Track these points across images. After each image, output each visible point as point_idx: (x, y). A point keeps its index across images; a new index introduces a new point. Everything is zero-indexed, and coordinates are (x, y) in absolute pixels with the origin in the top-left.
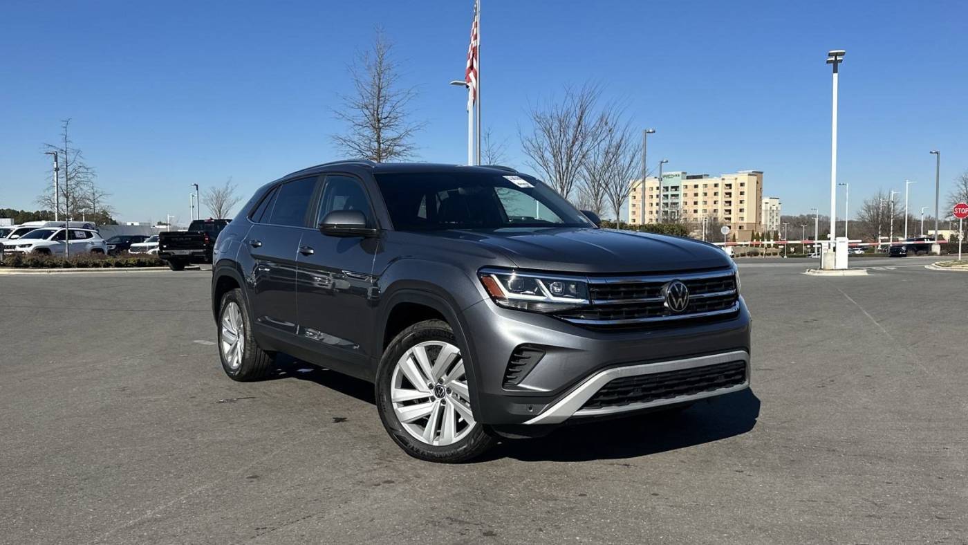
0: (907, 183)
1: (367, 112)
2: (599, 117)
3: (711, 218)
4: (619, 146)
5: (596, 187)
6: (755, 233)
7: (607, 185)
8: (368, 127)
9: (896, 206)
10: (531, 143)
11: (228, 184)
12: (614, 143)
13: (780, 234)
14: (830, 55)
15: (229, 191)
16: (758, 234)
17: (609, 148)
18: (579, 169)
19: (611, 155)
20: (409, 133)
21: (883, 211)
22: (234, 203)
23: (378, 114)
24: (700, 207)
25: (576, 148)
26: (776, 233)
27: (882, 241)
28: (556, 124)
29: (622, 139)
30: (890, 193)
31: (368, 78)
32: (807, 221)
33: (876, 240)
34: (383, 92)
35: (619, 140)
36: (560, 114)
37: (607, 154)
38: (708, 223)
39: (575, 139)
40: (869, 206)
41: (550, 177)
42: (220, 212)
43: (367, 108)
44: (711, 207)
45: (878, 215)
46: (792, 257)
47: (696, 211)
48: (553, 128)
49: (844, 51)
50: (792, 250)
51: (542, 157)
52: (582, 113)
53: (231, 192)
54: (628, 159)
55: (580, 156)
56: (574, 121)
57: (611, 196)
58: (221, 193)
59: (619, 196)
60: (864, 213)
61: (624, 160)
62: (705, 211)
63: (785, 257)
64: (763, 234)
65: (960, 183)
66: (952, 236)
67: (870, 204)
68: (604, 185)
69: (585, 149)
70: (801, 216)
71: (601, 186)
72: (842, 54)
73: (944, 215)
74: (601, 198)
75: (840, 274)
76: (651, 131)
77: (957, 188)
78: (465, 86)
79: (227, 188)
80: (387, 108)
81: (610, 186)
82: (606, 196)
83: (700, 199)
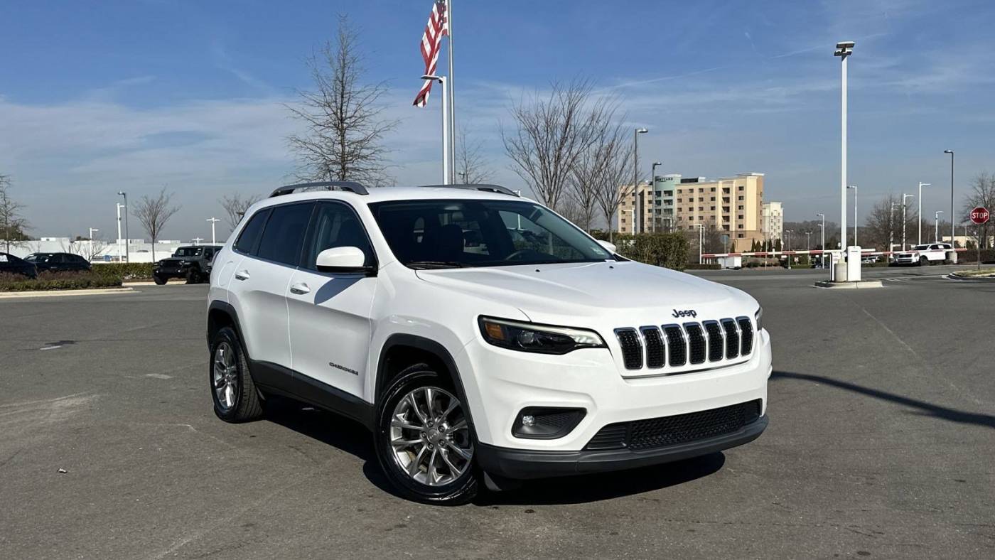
0: (921, 185)
1: (330, 111)
2: (590, 116)
3: (708, 226)
4: (611, 146)
5: (586, 193)
6: (756, 242)
7: (598, 191)
8: (332, 127)
9: (908, 211)
10: (515, 145)
11: (163, 192)
12: (606, 144)
13: (782, 243)
14: (838, 46)
15: (164, 200)
16: (759, 243)
17: (600, 150)
18: (568, 174)
19: (602, 158)
20: (378, 134)
21: (895, 217)
22: (171, 214)
23: (341, 113)
24: (696, 214)
25: (564, 151)
26: (778, 241)
27: (895, 249)
28: (542, 123)
29: (614, 140)
30: (902, 196)
31: (330, 73)
32: (813, 228)
33: (887, 248)
34: (347, 88)
35: (610, 141)
36: (546, 112)
37: (597, 156)
38: (706, 231)
39: (564, 139)
40: (879, 211)
41: (537, 183)
42: (154, 226)
43: (329, 106)
44: (707, 214)
45: (889, 221)
46: (796, 268)
47: (691, 218)
48: (539, 128)
49: (852, 42)
50: (796, 259)
51: (528, 161)
52: (571, 112)
53: (167, 202)
54: (620, 162)
55: (570, 160)
56: (562, 120)
57: (602, 203)
58: (156, 202)
59: (611, 202)
60: (874, 219)
61: (616, 163)
62: (701, 218)
63: (790, 268)
64: (764, 243)
65: (976, 185)
66: (968, 242)
67: (881, 208)
68: (595, 192)
69: (574, 151)
70: (805, 222)
71: (592, 192)
72: (851, 46)
73: (961, 219)
74: (592, 206)
75: (854, 286)
76: (644, 130)
77: (974, 191)
78: (437, 81)
79: (162, 197)
80: (352, 107)
81: (601, 192)
82: (597, 204)
83: (696, 204)
